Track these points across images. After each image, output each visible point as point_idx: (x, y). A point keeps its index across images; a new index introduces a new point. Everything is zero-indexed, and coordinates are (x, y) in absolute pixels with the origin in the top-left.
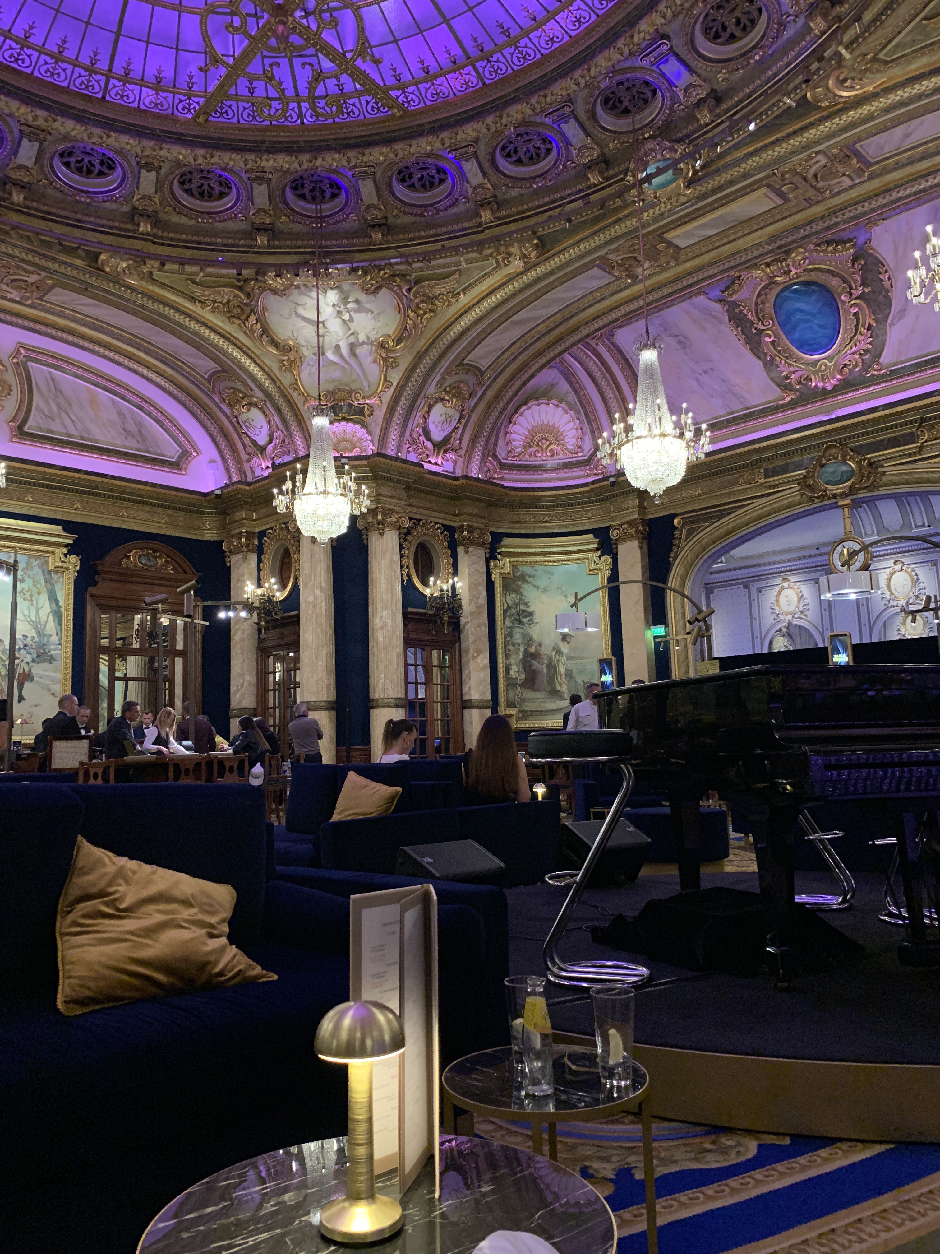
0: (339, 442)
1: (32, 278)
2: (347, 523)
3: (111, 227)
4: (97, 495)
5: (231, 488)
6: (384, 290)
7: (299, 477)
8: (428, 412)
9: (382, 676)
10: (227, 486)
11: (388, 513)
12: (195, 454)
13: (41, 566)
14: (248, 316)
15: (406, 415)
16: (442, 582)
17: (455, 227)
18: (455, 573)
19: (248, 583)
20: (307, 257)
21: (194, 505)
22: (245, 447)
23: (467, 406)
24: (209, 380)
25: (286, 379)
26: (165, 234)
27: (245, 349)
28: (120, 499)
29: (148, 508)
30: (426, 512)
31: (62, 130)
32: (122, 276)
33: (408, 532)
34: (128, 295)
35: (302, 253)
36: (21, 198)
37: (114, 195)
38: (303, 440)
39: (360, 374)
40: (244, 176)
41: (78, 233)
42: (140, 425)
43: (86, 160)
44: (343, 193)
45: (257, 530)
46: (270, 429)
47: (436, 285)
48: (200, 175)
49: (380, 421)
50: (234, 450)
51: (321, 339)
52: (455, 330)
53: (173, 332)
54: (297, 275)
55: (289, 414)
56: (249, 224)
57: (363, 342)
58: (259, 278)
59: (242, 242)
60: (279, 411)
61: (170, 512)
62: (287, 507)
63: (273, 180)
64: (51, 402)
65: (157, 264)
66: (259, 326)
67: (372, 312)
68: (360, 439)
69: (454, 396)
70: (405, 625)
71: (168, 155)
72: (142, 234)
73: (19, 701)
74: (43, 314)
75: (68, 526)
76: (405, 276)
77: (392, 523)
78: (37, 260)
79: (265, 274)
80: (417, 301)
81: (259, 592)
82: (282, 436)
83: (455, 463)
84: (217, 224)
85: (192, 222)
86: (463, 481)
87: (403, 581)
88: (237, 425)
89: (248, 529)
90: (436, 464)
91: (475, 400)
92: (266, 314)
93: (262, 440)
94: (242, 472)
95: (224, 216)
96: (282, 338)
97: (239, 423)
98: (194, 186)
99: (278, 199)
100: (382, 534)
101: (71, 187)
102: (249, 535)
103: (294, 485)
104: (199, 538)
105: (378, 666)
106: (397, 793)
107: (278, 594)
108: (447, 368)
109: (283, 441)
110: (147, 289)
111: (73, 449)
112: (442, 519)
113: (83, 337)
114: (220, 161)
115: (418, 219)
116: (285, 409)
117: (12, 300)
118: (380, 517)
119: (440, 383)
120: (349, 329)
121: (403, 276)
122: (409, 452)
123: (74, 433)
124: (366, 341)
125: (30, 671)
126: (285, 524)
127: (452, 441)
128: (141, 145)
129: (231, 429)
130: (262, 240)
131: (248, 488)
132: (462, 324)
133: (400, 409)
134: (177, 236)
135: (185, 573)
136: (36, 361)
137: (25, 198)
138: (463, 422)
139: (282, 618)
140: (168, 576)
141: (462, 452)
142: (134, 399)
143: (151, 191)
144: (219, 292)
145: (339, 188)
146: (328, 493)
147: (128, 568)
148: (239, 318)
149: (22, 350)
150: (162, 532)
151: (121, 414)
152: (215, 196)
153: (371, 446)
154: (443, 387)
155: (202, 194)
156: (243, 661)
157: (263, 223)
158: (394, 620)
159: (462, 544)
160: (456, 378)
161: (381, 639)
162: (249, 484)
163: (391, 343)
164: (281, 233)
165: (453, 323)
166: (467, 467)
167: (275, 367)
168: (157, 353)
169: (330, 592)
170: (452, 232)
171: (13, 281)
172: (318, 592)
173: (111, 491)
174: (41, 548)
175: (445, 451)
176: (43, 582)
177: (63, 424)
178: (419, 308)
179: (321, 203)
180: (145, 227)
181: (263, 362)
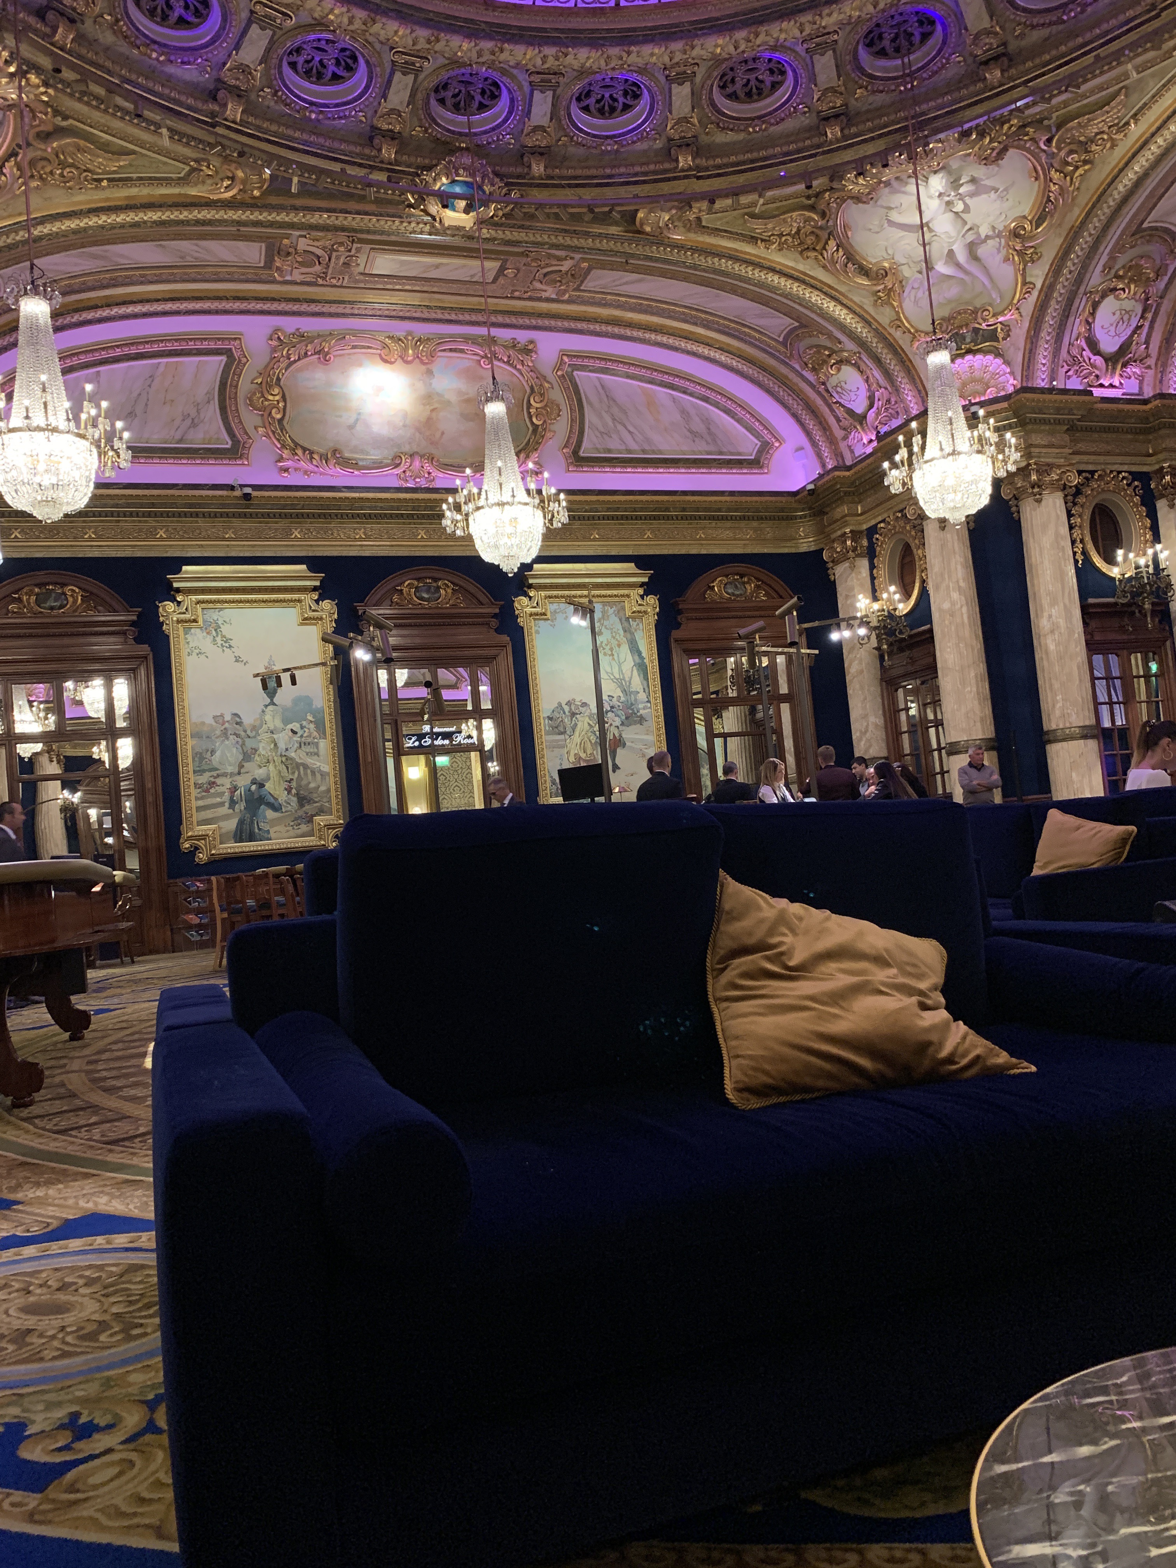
0: (964, 385)
1: (566, 266)
2: (989, 490)
3: (645, 174)
4: (668, 518)
5: (826, 478)
6: (1011, 152)
7: (917, 440)
8: (1093, 314)
9: (1059, 697)
10: (821, 476)
11: (1044, 469)
12: (777, 444)
13: (617, 613)
14: (827, 243)
15: (1060, 325)
16: (1137, 555)
17: (1113, 22)
18: (1157, 539)
19: (861, 596)
20: (897, 136)
21: (782, 510)
22: (838, 420)
23: (1153, 291)
24: (784, 344)
25: (884, 317)
26: (711, 162)
27: (826, 289)
28: (695, 518)
29: (729, 524)
30: (1102, 459)
31: (576, 65)
32: (665, 232)
33: (1078, 492)
34: (675, 255)
35: (889, 133)
36: (542, 169)
37: (644, 130)
38: (915, 393)
39: (987, 282)
40: (800, 49)
41: (609, 192)
42: (707, 422)
43: (607, 95)
44: (939, 28)
45: (865, 527)
46: (869, 390)
47: (1089, 120)
48: (744, 68)
49: (1021, 343)
50: (825, 427)
51: (927, 248)
52: (1126, 181)
53: (734, 291)
54: (885, 166)
55: (893, 362)
56: (814, 114)
57: (988, 237)
58: (835, 185)
59: (808, 143)
60: (878, 361)
61: (755, 524)
62: (904, 484)
63: (840, 42)
64: (604, 414)
65: (705, 205)
66: (841, 253)
67: (996, 190)
68: (994, 374)
69: (1132, 280)
70: (1085, 624)
71: (703, 52)
72: (683, 170)
73: (614, 771)
74: (583, 308)
75: (641, 561)
76: (1040, 121)
77: (1052, 483)
78: (568, 241)
79: (842, 178)
80: (1062, 154)
81: (876, 606)
82: (886, 395)
83: (1141, 380)
84: (772, 129)
85: (741, 136)
86: (1157, 402)
87: (1076, 562)
88: (826, 394)
89: (854, 528)
90: (1112, 386)
91: (1166, 279)
92: (849, 234)
93: (859, 407)
94: (838, 455)
95: (781, 114)
96: (874, 261)
97: (827, 391)
98: (738, 86)
99: (849, 67)
100: (1039, 501)
101: (595, 136)
102: (856, 535)
103: (911, 453)
104: (793, 551)
105: (1051, 685)
106: (1130, 834)
107: (901, 606)
108: (1117, 243)
109: (888, 401)
110: (698, 242)
111: (636, 467)
112: (1126, 465)
113: (630, 325)
114: (768, 38)
115: (1055, 29)
116: (887, 357)
117: (548, 300)
118: (1034, 477)
119: (1108, 267)
120: (965, 223)
121: (1038, 122)
122: (1069, 377)
123: (634, 447)
124: (991, 233)
125: (620, 736)
126: (901, 511)
127: (1134, 347)
128: (668, 51)
129: (819, 402)
130: (833, 132)
131: (847, 474)
132: (1137, 168)
133: (1050, 319)
134: (725, 160)
135: (781, 597)
136: (583, 368)
137: (546, 167)
138: (1149, 316)
139: (910, 636)
140: (761, 604)
141: (1151, 362)
142: (698, 389)
143: (686, 110)
144: (785, 220)
145: (932, 23)
146: (959, 453)
147: (713, 602)
148: (814, 249)
149: (566, 359)
150: (748, 551)
151: (684, 412)
152: (766, 91)
153: (1012, 381)
154: (1113, 272)
155: (749, 94)
156: (865, 699)
157: (834, 108)
158: (1069, 618)
159: (1162, 496)
160: (1131, 253)
161: (1052, 647)
162: (849, 468)
163: (1028, 227)
164: (858, 114)
165: (1121, 171)
166: (1161, 382)
167: (867, 303)
168: (718, 323)
169: (972, 592)
170: (1107, 33)
171: (545, 275)
172: (955, 595)
173: (684, 510)
174: (615, 592)
175: (1124, 365)
176: (622, 632)
177: (621, 439)
178: (1068, 164)
179: (909, 53)
180: (685, 161)
181: (851, 300)
